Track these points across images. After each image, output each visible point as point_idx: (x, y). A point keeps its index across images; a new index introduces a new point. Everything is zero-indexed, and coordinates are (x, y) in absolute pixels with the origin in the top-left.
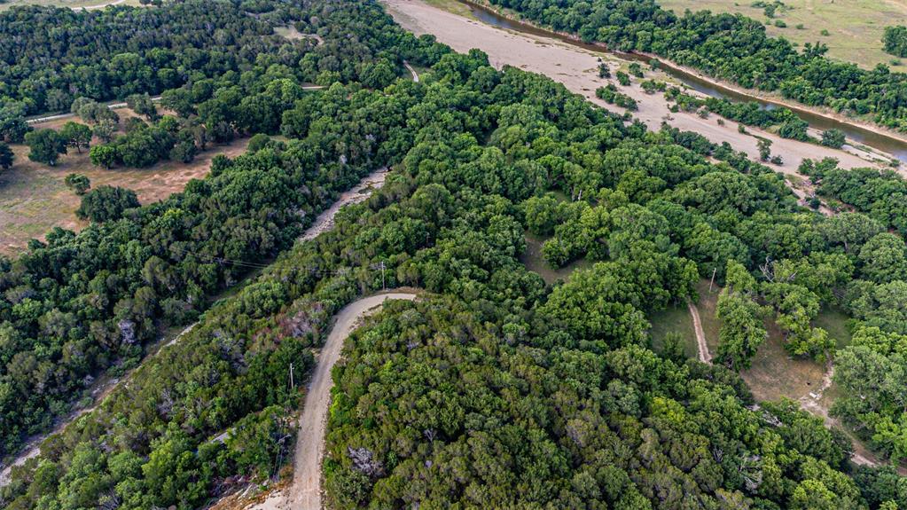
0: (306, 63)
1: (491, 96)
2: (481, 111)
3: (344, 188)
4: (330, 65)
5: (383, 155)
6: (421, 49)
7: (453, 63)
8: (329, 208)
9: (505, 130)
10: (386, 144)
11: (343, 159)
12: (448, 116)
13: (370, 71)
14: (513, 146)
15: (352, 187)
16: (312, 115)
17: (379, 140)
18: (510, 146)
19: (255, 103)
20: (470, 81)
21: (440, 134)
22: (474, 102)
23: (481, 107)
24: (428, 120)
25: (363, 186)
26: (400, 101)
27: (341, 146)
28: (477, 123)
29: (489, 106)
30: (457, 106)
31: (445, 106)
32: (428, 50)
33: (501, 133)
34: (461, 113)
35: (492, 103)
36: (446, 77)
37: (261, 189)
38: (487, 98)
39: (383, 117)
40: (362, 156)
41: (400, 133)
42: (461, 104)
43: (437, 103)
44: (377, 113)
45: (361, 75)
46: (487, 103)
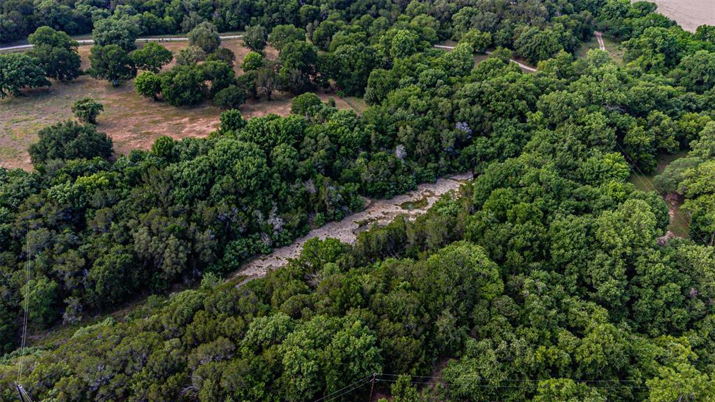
0: (459, 17)
1: (702, 99)
2: (667, 121)
3: (381, 194)
4: (483, 22)
5: (470, 157)
6: (627, 21)
7: (658, 41)
8: (340, 220)
9: (696, 165)
10: (481, 142)
11: (399, 151)
12: (597, 120)
13: (530, 37)
14: (702, 199)
15: (396, 194)
16: (402, 81)
17: (476, 134)
18: (695, 196)
19: (350, 53)
20: (677, 71)
21: (566, 146)
22: (661, 104)
23: (672, 115)
24: (565, 119)
25: (416, 197)
26: (537, 84)
27: (405, 132)
28: (647, 140)
29: (688, 115)
30: (623, 105)
31: (601, 103)
32: (636, 21)
33: (686, 166)
34: (625, 118)
35: (698, 110)
36: (641, 58)
37: (233, 174)
38: (690, 100)
39: (497, 101)
40: (435, 153)
41: (510, 128)
42: (635, 103)
43: (589, 95)
44: (491, 93)
45: (517, 41)
46: (690, 109)
